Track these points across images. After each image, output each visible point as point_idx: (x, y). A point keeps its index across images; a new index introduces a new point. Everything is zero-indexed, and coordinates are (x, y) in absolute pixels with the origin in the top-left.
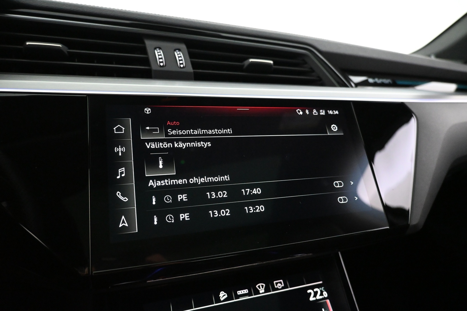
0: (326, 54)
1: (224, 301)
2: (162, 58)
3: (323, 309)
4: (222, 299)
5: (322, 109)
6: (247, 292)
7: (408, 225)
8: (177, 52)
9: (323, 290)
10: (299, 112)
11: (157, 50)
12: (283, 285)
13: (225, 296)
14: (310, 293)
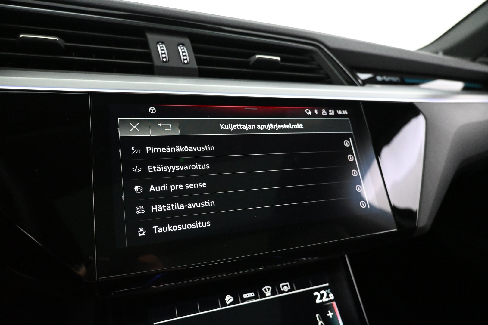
0: (334, 51)
1: (230, 304)
2: (164, 53)
3: (329, 312)
4: (228, 303)
5: (332, 109)
6: (254, 295)
7: (416, 227)
8: (180, 47)
9: (329, 292)
10: (308, 111)
11: (159, 45)
12: (289, 288)
13: (231, 300)
14: (317, 296)
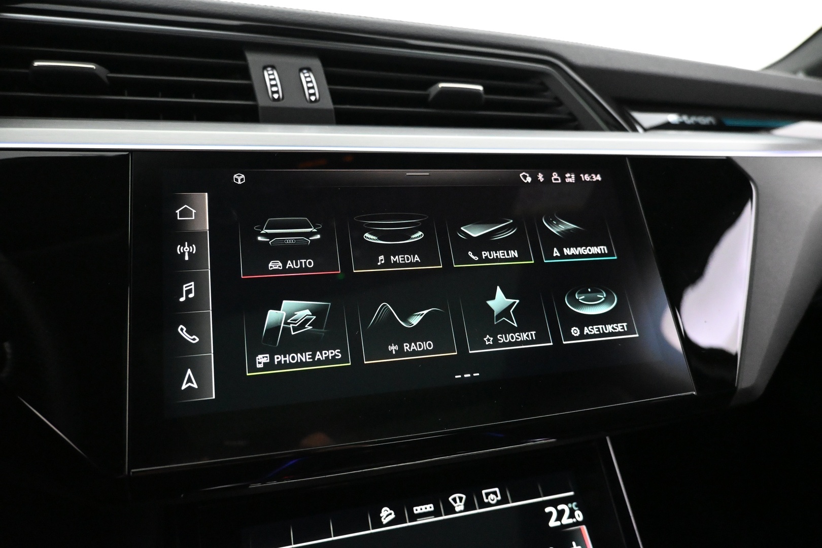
1: (389, 524)
2: (276, 85)
3: (574, 543)
4: (385, 521)
5: (570, 173)
6: (432, 509)
8: (304, 73)
9: (575, 508)
10: (525, 177)
11: (268, 71)
12: (499, 498)
13: (390, 516)
14: (551, 513)
